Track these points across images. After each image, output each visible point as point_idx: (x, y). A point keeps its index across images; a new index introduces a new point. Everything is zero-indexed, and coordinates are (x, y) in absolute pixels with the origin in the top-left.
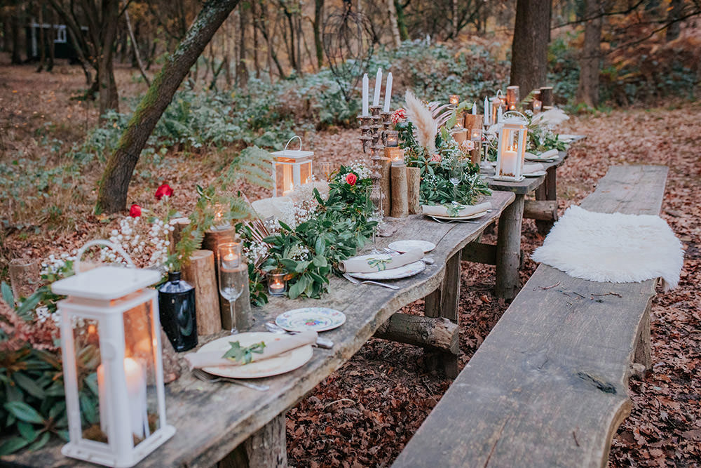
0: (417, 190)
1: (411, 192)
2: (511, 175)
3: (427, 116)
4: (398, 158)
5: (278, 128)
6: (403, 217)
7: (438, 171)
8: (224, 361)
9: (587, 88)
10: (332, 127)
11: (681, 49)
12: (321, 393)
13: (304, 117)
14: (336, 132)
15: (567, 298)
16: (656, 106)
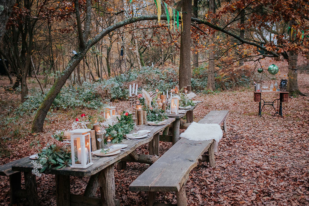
0: (146, 117)
1: (144, 118)
2: (175, 113)
3: (148, 96)
4: (140, 108)
5: (96, 101)
6: (142, 125)
7: (152, 112)
8: (100, 153)
9: (210, 84)
10: (116, 100)
11: (244, 69)
12: (119, 178)
13: (105, 97)
14: (118, 102)
15: (187, 145)
16: (236, 90)
